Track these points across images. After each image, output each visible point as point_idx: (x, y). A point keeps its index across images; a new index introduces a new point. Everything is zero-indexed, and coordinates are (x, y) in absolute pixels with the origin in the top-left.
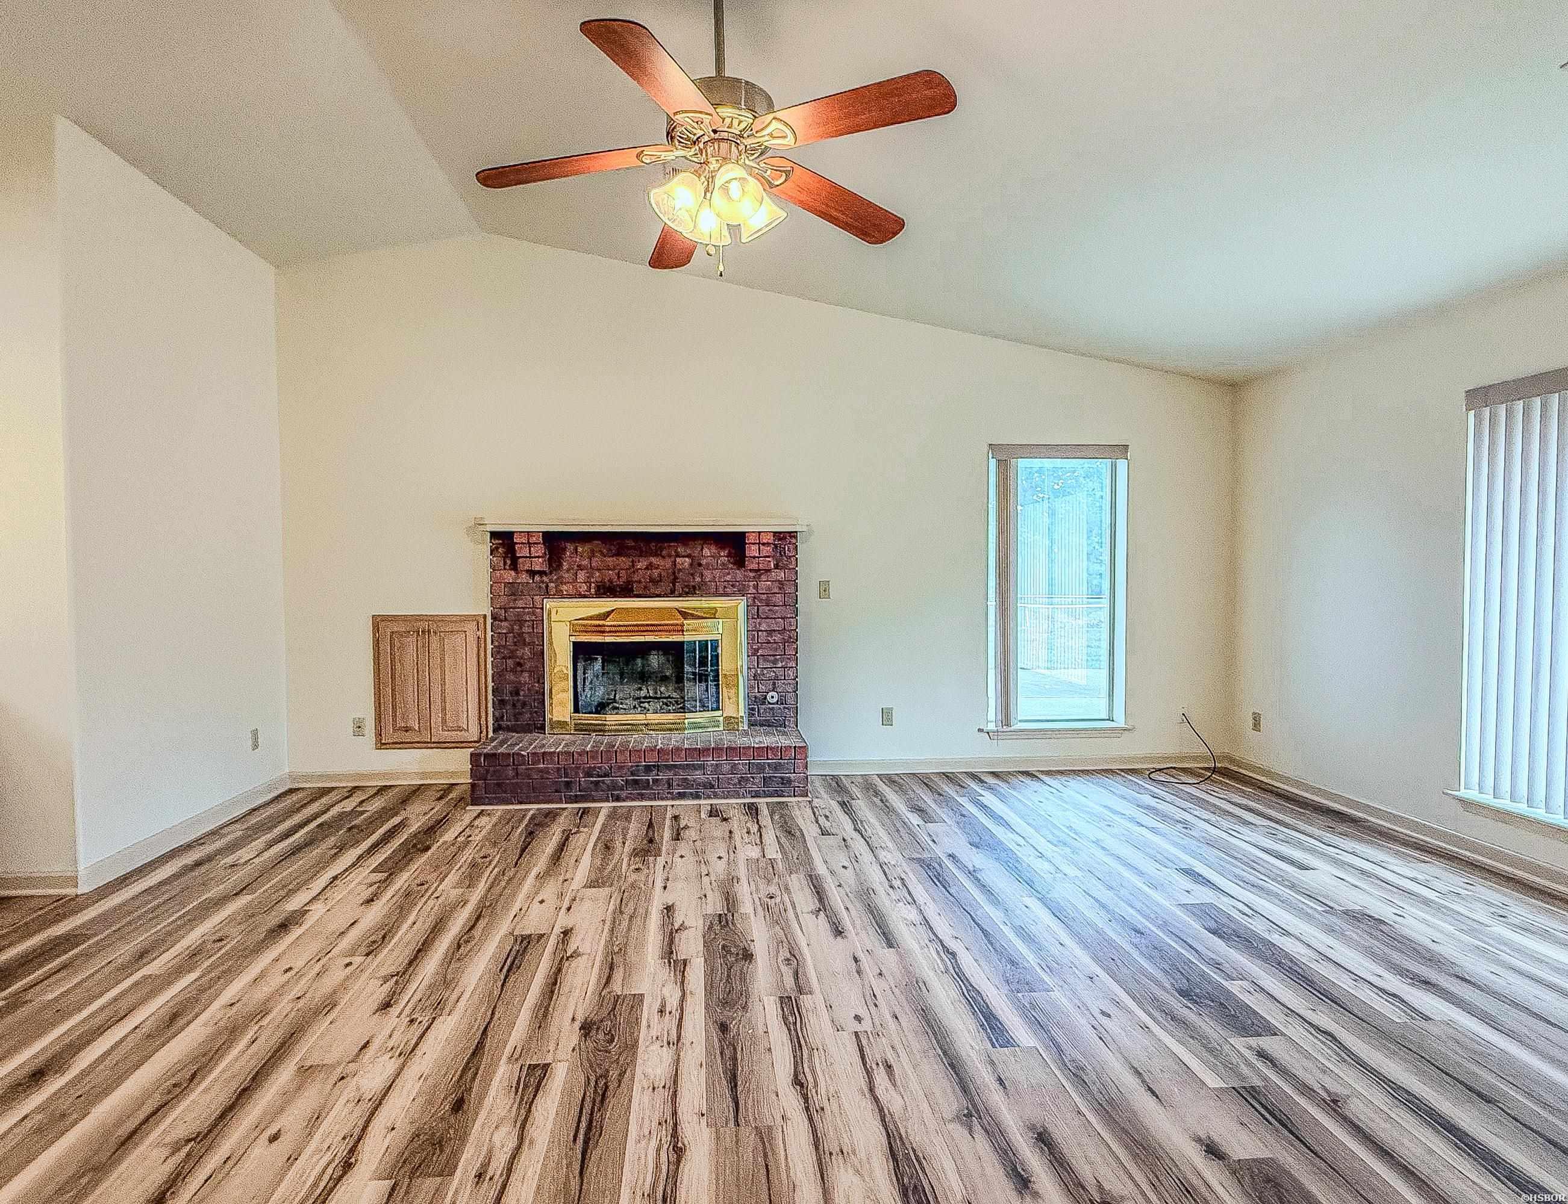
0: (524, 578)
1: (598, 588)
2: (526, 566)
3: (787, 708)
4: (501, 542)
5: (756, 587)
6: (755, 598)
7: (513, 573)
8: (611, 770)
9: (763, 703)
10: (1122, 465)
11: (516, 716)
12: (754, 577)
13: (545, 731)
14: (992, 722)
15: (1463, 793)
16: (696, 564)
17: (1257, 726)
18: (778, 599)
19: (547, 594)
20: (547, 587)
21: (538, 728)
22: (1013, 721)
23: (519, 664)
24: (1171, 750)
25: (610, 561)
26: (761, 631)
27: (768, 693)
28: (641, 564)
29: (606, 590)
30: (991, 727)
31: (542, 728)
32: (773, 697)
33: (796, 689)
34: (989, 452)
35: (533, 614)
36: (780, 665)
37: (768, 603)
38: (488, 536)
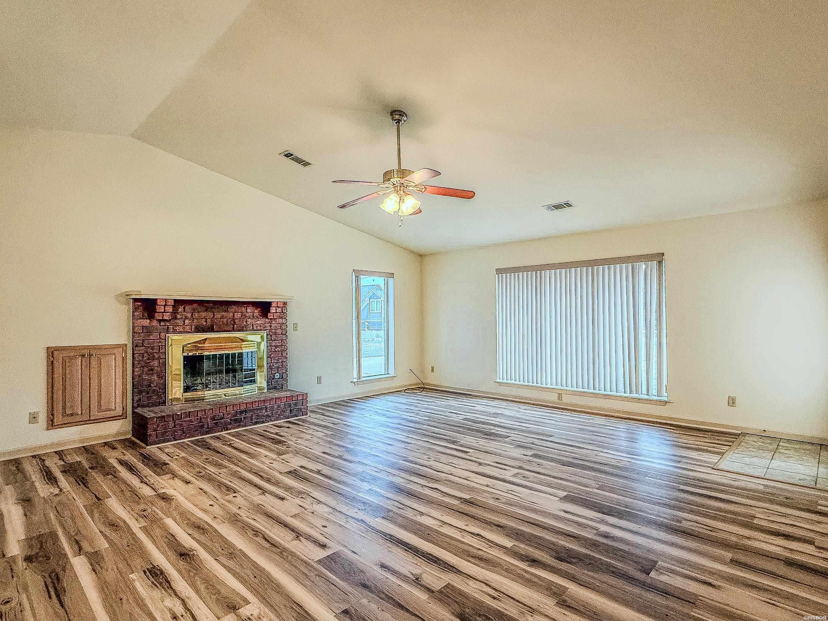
0: (155, 323)
1: (196, 328)
2: (158, 316)
3: (283, 380)
4: (140, 304)
5: (271, 326)
6: (270, 331)
7: (148, 321)
8: (224, 416)
9: (273, 379)
10: (391, 281)
11: (149, 398)
12: (269, 322)
13: (166, 404)
14: (355, 378)
15: (498, 380)
16: (244, 316)
17: (433, 370)
18: (279, 331)
19: (168, 331)
20: (168, 328)
21: (162, 403)
22: (361, 377)
23: (152, 370)
24: (407, 383)
25: (204, 314)
26: (273, 346)
27: (275, 374)
28: (218, 316)
29: (199, 329)
30: (355, 380)
31: (164, 403)
32: (277, 376)
33: (287, 371)
34: (354, 273)
35: (160, 342)
36: (280, 361)
37: (275, 334)
38: (132, 301)
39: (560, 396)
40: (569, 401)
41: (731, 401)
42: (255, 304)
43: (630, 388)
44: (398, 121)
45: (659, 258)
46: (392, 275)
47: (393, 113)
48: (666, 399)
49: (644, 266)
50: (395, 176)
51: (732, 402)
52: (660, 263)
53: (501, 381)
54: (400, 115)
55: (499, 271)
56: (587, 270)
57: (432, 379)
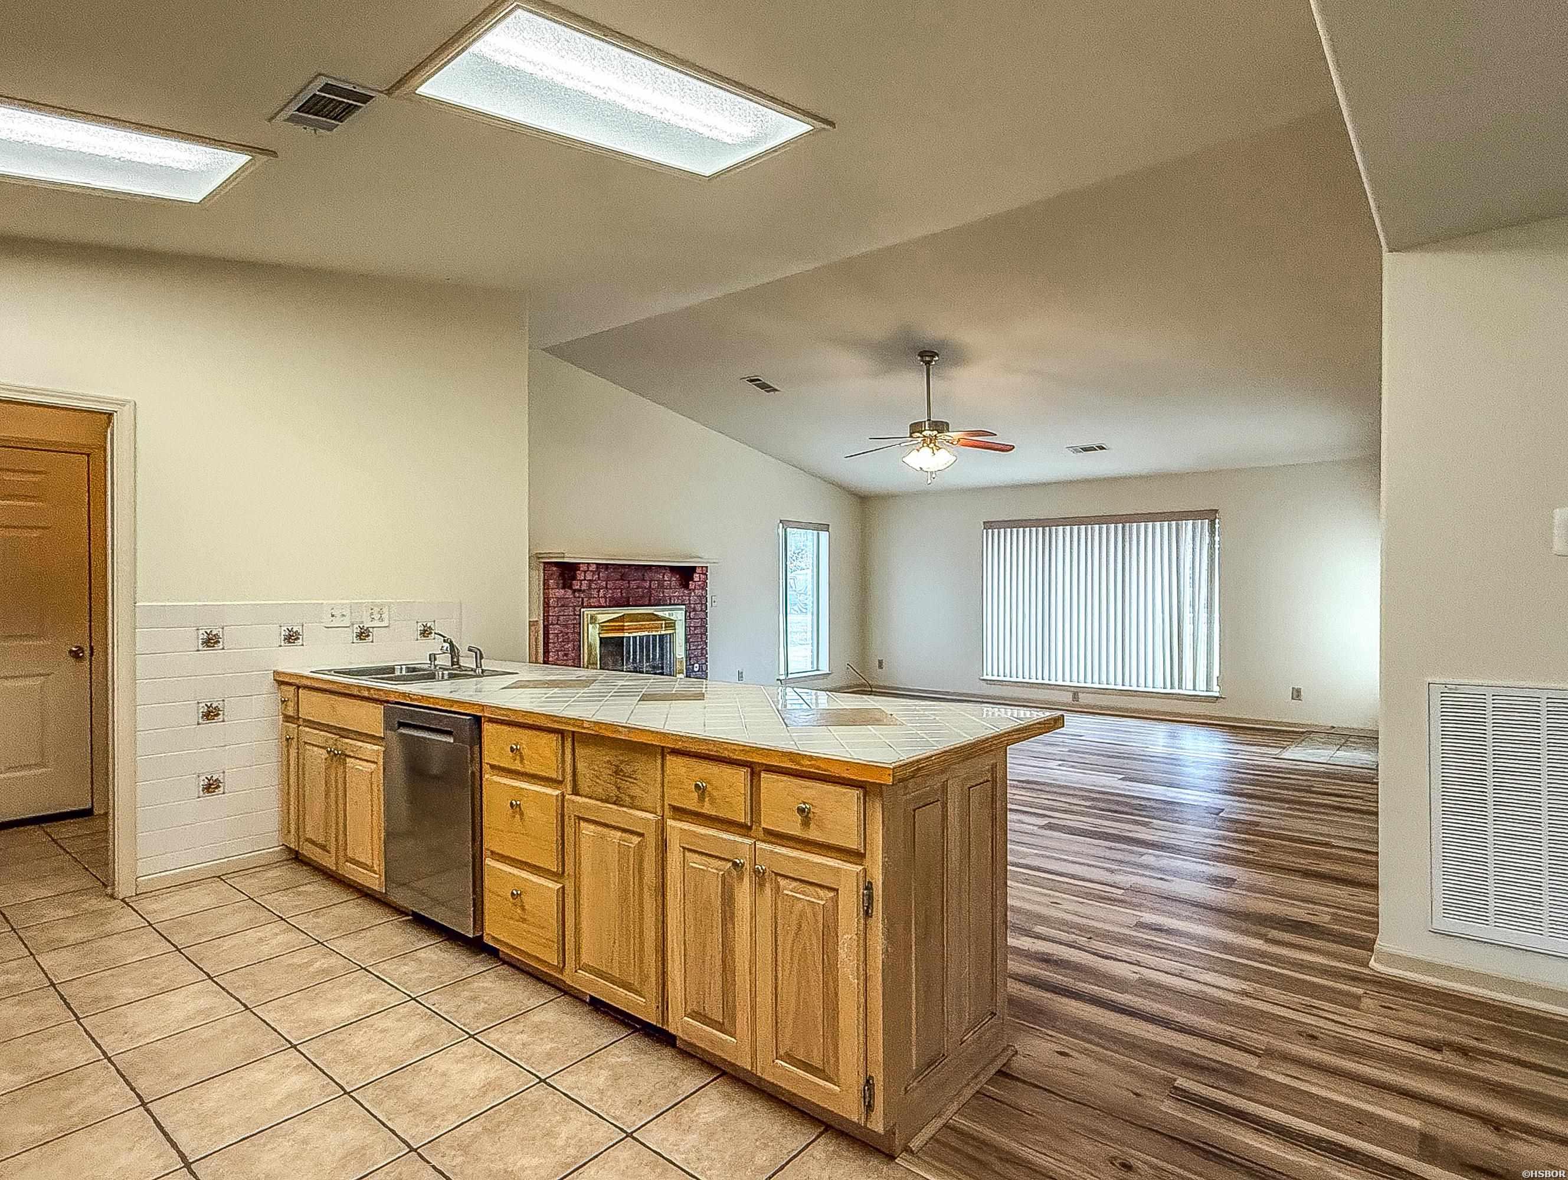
0: (571, 594)
1: (612, 601)
2: (576, 585)
3: (701, 674)
4: (554, 569)
5: (689, 600)
6: (689, 607)
7: (565, 591)
9: (692, 671)
10: (824, 536)
12: (689, 594)
14: (782, 675)
15: (985, 677)
16: (661, 586)
17: (881, 667)
18: (698, 607)
19: (582, 605)
20: (583, 600)
22: (789, 673)
24: (844, 683)
25: (618, 583)
26: (691, 627)
27: (693, 665)
28: (633, 585)
29: (615, 603)
30: (782, 677)
32: (696, 667)
33: (707, 661)
34: (781, 525)
35: (575, 619)
36: (700, 647)
37: (694, 610)
38: (542, 565)
39: (1075, 696)
40: (1086, 702)
41: (1295, 693)
42: (673, 569)
43: (1172, 684)
44: (928, 363)
45: (1211, 515)
46: (826, 527)
47: (922, 354)
48: (1217, 694)
49: (1190, 527)
50: (927, 428)
51: (1297, 694)
52: (1212, 523)
53: (989, 677)
54: (931, 356)
55: (989, 525)
56: (1116, 528)
57: (880, 678)
